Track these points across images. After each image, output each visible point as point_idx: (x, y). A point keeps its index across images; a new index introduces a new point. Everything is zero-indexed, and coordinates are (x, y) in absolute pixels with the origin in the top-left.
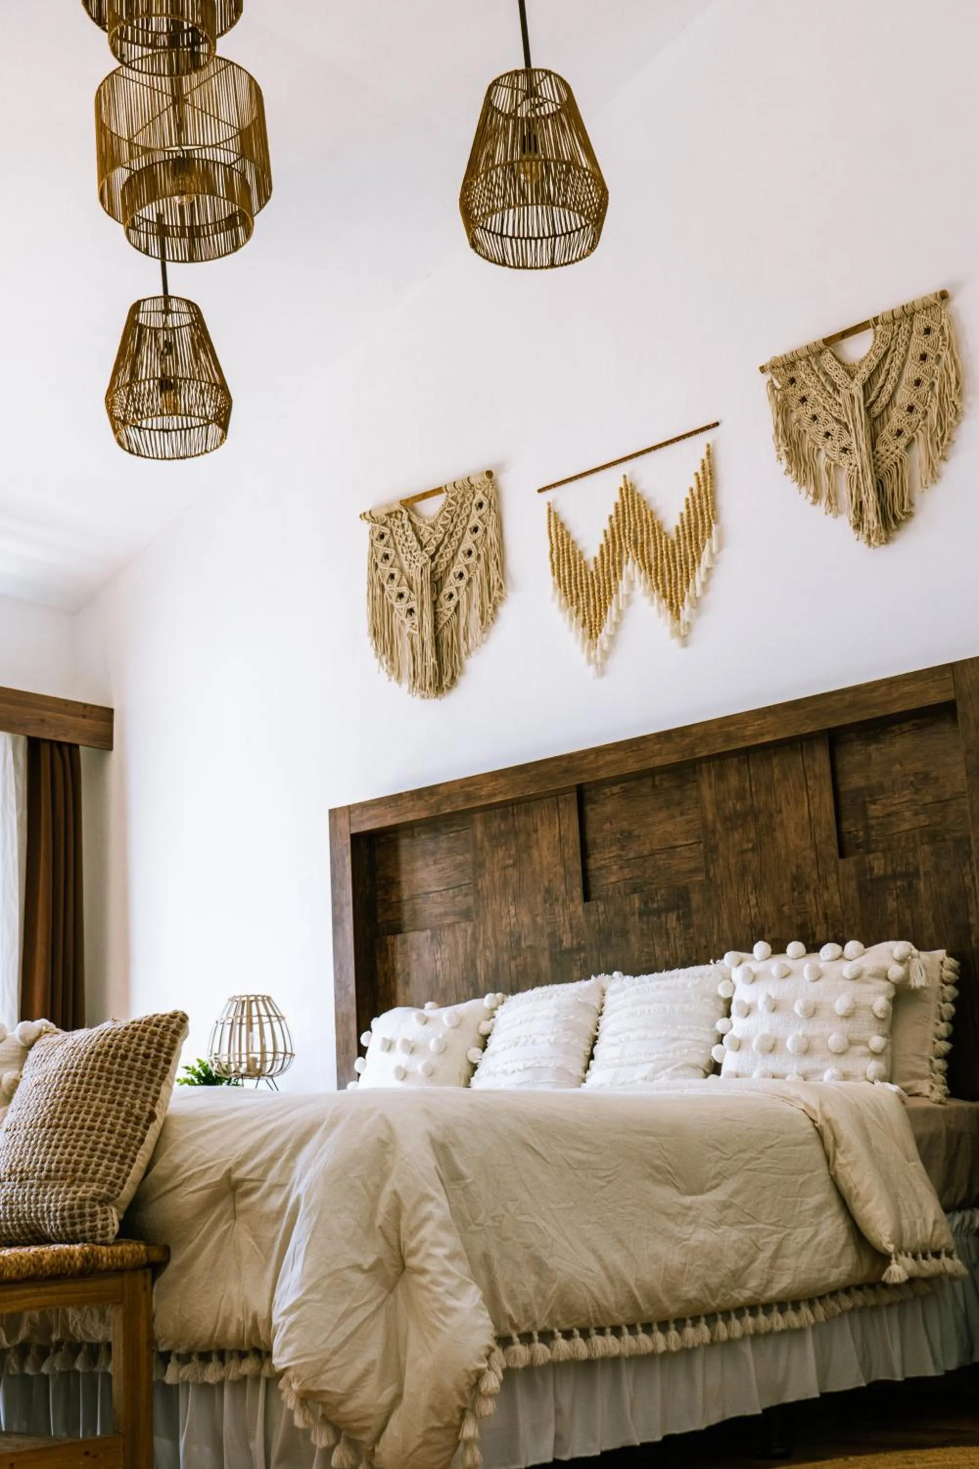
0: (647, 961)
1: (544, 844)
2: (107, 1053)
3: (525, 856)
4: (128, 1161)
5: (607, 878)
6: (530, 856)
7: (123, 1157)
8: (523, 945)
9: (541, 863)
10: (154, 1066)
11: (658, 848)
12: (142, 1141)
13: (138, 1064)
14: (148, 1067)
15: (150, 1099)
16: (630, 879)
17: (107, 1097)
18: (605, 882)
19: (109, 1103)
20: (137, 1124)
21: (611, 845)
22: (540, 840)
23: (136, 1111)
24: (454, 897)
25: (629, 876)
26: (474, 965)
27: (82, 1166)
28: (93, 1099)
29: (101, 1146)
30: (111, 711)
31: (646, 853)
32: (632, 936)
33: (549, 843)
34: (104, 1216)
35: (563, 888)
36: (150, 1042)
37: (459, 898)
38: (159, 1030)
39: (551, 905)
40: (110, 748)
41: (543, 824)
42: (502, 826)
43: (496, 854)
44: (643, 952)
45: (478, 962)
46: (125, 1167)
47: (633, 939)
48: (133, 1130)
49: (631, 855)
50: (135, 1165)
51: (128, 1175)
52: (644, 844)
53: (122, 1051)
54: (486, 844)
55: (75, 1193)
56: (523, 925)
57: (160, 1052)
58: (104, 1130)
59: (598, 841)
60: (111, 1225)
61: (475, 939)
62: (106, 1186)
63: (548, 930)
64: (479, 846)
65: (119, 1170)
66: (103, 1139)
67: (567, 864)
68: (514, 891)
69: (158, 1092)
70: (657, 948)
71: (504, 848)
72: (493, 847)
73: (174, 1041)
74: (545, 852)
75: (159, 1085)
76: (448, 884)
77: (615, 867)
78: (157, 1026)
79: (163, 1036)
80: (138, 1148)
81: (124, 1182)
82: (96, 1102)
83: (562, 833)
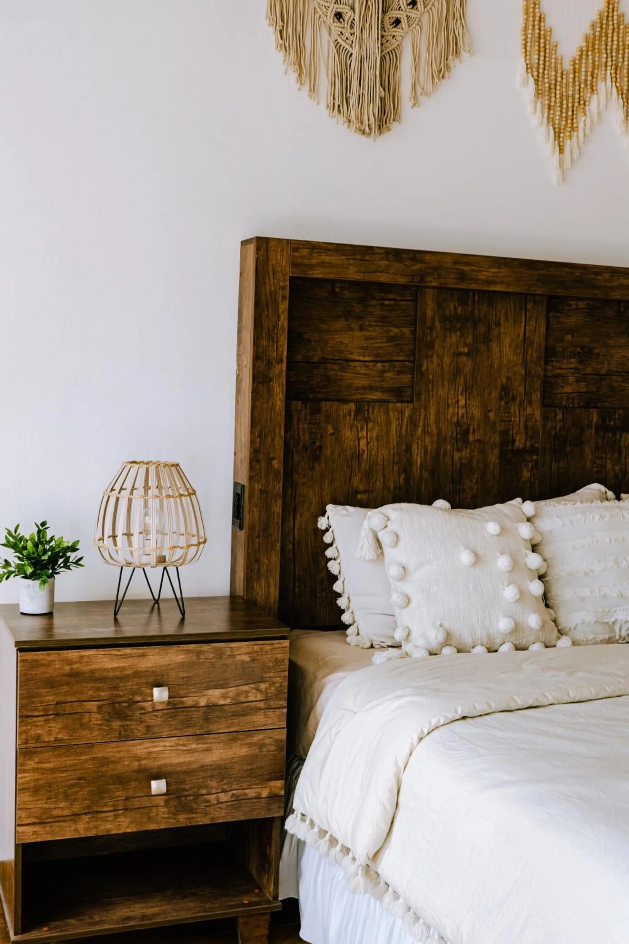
0: (597, 472)
1: (507, 341)
3: (483, 348)
5: (562, 387)
6: (489, 349)
8: (471, 438)
9: (500, 358)
11: (615, 369)
16: (585, 393)
18: (559, 391)
21: (571, 357)
22: (502, 336)
24: (383, 372)
25: (584, 390)
26: (409, 449)
31: (603, 372)
32: (587, 448)
33: (512, 340)
35: (521, 389)
37: (388, 375)
39: (507, 403)
41: (507, 319)
42: (459, 310)
43: (448, 340)
44: (595, 463)
45: (414, 447)
47: (587, 450)
49: (589, 370)
52: (603, 363)
54: (437, 324)
56: (472, 418)
59: (558, 349)
61: (413, 423)
63: (500, 427)
64: (428, 325)
67: (529, 365)
68: (465, 382)
70: (608, 462)
71: (458, 333)
72: (445, 329)
74: (506, 350)
76: (377, 355)
77: (571, 379)
83: (527, 334)
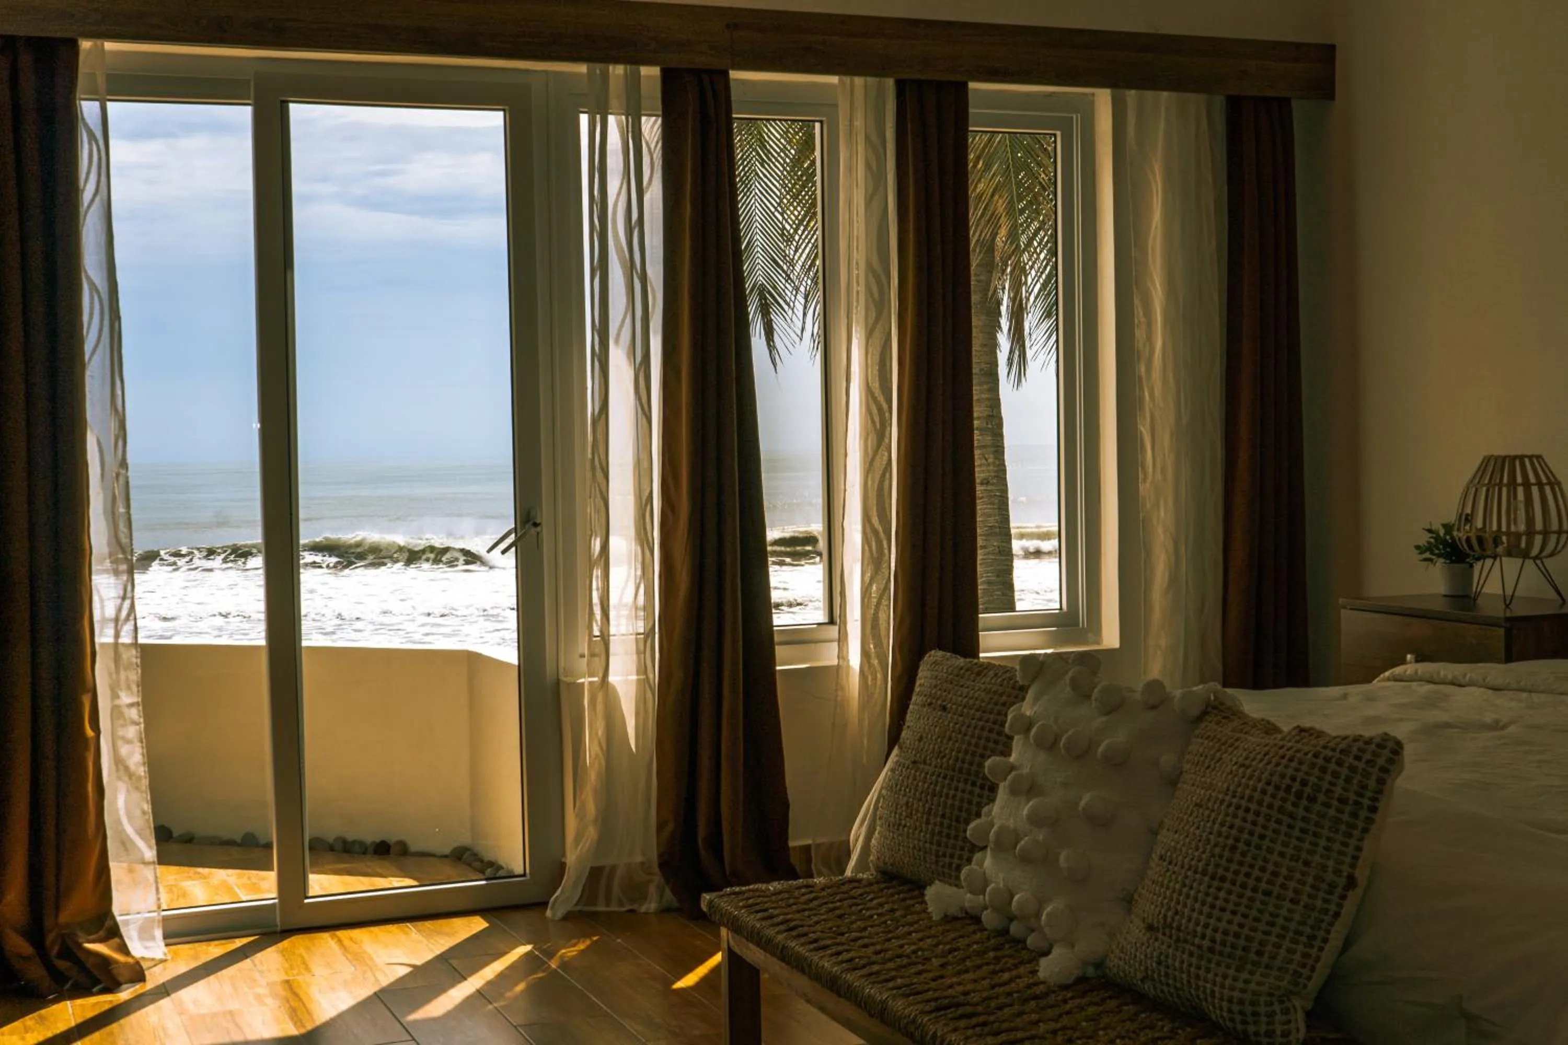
2: (1288, 789)
4: (1317, 943)
7: (1312, 938)
10: (1355, 815)
12: (1337, 915)
13: (1332, 812)
14: (1346, 817)
15: (1348, 860)
17: (1290, 851)
19: (1291, 859)
20: (1330, 893)
23: (1329, 876)
27: (1255, 946)
28: (1270, 851)
29: (1280, 921)
30: (1332, 48)
34: (1284, 1018)
36: (1348, 780)
38: (1361, 765)
40: (1331, 96)
46: (1314, 952)
48: (1326, 901)
50: (1327, 947)
51: (1318, 959)
53: (1308, 790)
55: (1247, 982)
57: (1362, 796)
58: (1284, 899)
60: (1294, 1031)
62: (1288, 977)
65: (1306, 955)
66: (1283, 912)
69: (1359, 849)
73: (1381, 782)
75: (1361, 839)
78: (1358, 758)
79: (1366, 774)
80: (1331, 924)
81: (1313, 969)
82: (1275, 857)
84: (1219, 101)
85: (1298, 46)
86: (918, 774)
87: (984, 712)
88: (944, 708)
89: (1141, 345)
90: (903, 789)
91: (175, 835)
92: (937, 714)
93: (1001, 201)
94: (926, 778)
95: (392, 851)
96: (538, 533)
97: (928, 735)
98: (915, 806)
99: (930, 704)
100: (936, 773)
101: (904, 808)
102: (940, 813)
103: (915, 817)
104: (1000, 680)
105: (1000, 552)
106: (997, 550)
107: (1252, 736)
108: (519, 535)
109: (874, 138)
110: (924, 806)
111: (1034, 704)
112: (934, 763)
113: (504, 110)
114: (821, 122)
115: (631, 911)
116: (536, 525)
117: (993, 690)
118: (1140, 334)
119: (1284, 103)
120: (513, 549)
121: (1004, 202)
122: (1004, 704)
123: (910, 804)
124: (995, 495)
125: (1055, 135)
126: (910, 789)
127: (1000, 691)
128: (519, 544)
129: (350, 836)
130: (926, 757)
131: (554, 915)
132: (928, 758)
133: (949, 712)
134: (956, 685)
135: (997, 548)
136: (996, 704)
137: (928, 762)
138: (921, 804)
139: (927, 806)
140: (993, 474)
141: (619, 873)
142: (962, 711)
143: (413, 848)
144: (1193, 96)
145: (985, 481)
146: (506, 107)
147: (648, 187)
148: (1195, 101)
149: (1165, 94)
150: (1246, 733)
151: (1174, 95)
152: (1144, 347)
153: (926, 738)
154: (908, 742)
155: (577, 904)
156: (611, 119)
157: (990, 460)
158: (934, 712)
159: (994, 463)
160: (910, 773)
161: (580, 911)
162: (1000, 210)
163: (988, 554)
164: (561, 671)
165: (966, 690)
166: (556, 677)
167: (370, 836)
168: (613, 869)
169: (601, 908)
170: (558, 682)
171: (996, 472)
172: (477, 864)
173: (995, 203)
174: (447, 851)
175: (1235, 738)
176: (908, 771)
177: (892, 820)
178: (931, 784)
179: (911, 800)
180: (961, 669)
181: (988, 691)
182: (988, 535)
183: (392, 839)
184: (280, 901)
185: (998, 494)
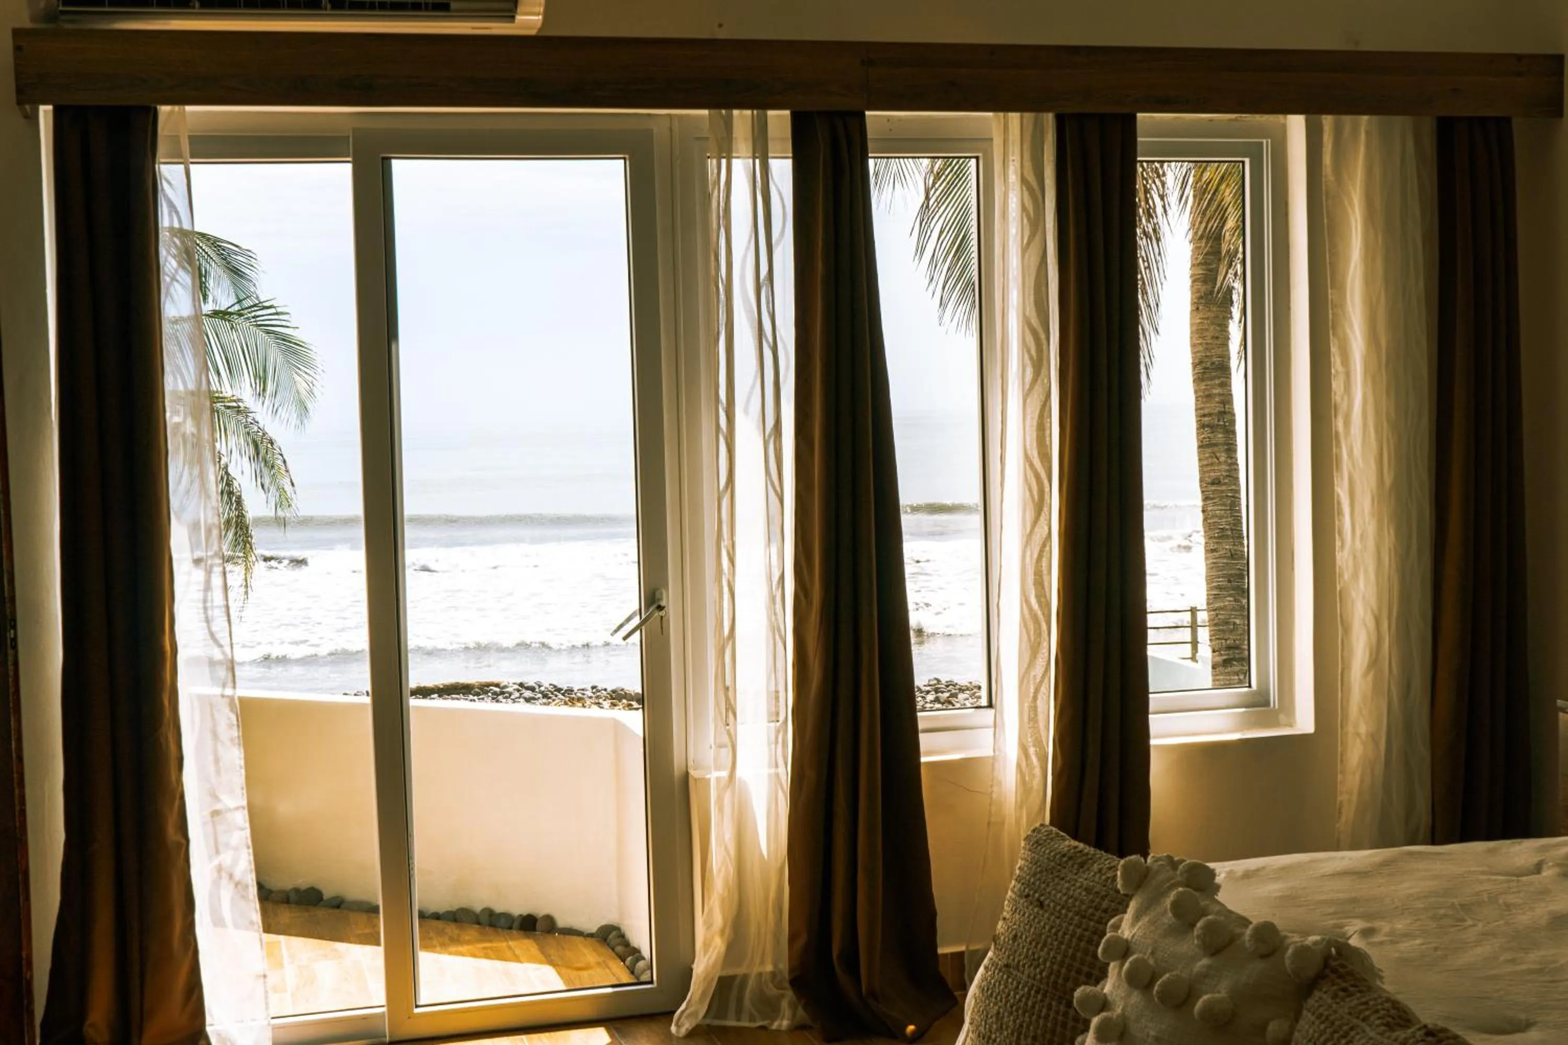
30: (1560, 59)
40: (1558, 113)
84: (1428, 125)
85: (1519, 58)
86: (1010, 980)
87: (1084, 917)
88: (1041, 905)
89: (1338, 399)
90: (994, 995)
91: (325, 897)
92: (1033, 910)
93: (1228, 191)
94: (1017, 987)
95: (538, 925)
96: (662, 617)
97: (1022, 934)
98: (1005, 1019)
99: (1027, 896)
100: (1029, 984)
101: (994, 1019)
102: (1032, 1034)
103: (1005, 1033)
104: (1104, 877)
105: (1232, 555)
106: (1229, 554)
107: (1370, 1026)
108: (643, 617)
109: (1031, 178)
110: (1014, 1021)
111: (1133, 925)
112: (1026, 972)
113: (624, 159)
114: (977, 158)
115: (763, 1028)
116: (660, 608)
117: (1095, 890)
118: (1337, 385)
119: (1503, 124)
120: (638, 632)
121: (1231, 193)
122: (1105, 911)
123: (1001, 1015)
124: (1227, 496)
125: (1243, 162)
126: (1001, 998)
127: (1103, 893)
128: (643, 628)
129: (499, 908)
130: (1019, 962)
131: (678, 1031)
132: (1021, 963)
133: (1046, 911)
134: (1057, 876)
135: (1228, 552)
136: (1096, 909)
137: (1021, 969)
138: (1012, 1018)
139: (1018, 1021)
140: (1224, 474)
141: (751, 983)
142: (1060, 912)
143: (561, 923)
144: (1398, 119)
145: (1217, 482)
146: (627, 156)
147: (779, 241)
148: (1401, 124)
149: (1365, 118)
150: (1364, 1020)
151: (1375, 118)
152: (1342, 399)
153: (1021, 937)
154: (1002, 938)
155: (705, 1017)
156: (737, 164)
157: (1222, 459)
158: (1030, 908)
159: (1226, 462)
160: (1002, 977)
161: (708, 1026)
162: (1228, 199)
163: (1219, 557)
164: (690, 763)
165: (1067, 885)
166: (684, 769)
167: (518, 909)
168: (745, 978)
169: (731, 1023)
170: (686, 776)
171: (1228, 471)
172: (619, 949)
173: (1221, 193)
174: (594, 929)
175: (1351, 1025)
176: (1001, 974)
177: (982, 1029)
178: (1023, 996)
179: (1001, 1010)
180: (1064, 856)
181: (1088, 890)
182: (1218, 538)
183: (540, 911)
184: (389, 1010)
185: (1230, 494)
